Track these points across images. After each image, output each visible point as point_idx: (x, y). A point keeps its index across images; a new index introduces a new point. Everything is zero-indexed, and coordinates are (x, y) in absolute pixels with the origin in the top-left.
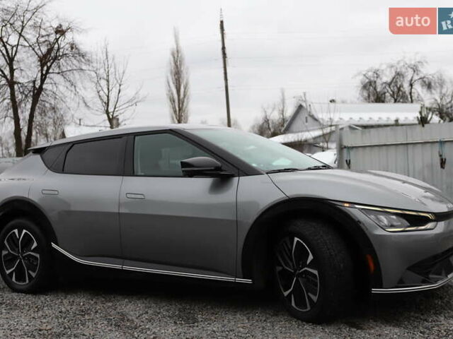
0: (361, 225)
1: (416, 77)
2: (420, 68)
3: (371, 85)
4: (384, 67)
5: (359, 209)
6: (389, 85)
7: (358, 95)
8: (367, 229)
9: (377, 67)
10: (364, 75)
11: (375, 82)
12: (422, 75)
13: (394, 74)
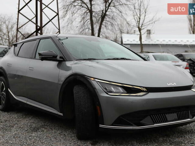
0: (96, 90)
5: (96, 81)
8: (98, 92)
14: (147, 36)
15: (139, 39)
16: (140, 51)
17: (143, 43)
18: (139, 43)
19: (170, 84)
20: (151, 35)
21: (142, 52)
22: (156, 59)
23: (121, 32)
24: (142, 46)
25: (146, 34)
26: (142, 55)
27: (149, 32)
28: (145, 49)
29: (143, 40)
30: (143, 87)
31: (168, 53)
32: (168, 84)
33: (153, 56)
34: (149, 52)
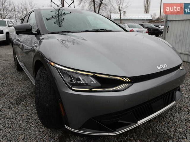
5: (57, 68)
14: (124, 15)
15: (119, 16)
16: (120, 22)
17: (121, 18)
18: (119, 18)
19: (160, 67)
20: (126, 14)
21: (121, 23)
22: (129, 27)
23: (111, 13)
24: (121, 20)
25: (123, 14)
26: (121, 25)
27: (125, 12)
28: (122, 22)
29: (121, 17)
30: (126, 77)
31: (134, 23)
32: (158, 67)
33: (128, 25)
34: (124, 23)
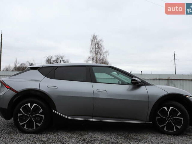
1: (62, 60)
2: (63, 58)
3: (49, 60)
4: (53, 56)
6: (55, 61)
7: (45, 63)
9: (51, 56)
10: (48, 58)
11: (50, 60)
12: (63, 60)
13: (56, 58)
